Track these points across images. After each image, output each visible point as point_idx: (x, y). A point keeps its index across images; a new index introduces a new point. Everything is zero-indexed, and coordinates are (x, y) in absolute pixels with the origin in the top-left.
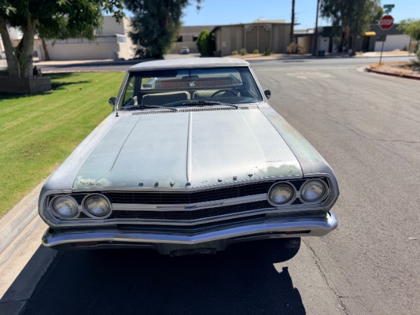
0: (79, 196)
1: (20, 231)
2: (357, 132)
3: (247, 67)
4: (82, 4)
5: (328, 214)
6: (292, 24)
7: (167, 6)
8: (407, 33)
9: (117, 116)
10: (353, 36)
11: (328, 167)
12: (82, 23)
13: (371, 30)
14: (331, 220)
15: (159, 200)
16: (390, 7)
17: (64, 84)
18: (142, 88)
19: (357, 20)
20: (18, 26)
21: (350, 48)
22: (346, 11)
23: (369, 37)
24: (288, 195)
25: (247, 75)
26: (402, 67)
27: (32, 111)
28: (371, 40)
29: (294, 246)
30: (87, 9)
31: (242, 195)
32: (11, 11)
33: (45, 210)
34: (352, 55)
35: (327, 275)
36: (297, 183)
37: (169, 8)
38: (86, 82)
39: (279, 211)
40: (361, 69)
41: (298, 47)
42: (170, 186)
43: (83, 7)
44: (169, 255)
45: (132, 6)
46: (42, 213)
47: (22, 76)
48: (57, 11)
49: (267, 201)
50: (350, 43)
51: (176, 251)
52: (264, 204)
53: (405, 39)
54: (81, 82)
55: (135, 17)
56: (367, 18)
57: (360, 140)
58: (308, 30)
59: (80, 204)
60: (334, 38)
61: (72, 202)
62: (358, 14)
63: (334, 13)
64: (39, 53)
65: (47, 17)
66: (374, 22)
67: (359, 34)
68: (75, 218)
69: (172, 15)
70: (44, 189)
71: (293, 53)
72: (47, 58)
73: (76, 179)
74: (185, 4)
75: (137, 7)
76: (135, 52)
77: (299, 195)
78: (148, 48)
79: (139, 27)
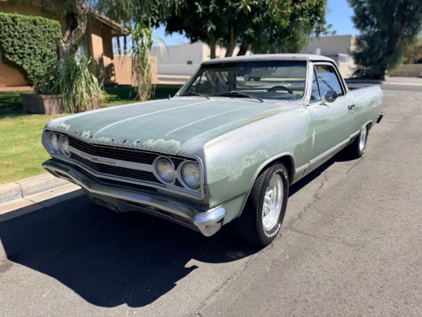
0: (58, 135)
7: (403, 22)
35: (220, 293)
45: (362, 24)
49: (152, 173)
73: (61, 123)
75: (367, 26)
76: (353, 72)
77: (177, 174)
78: (369, 68)
79: (363, 46)
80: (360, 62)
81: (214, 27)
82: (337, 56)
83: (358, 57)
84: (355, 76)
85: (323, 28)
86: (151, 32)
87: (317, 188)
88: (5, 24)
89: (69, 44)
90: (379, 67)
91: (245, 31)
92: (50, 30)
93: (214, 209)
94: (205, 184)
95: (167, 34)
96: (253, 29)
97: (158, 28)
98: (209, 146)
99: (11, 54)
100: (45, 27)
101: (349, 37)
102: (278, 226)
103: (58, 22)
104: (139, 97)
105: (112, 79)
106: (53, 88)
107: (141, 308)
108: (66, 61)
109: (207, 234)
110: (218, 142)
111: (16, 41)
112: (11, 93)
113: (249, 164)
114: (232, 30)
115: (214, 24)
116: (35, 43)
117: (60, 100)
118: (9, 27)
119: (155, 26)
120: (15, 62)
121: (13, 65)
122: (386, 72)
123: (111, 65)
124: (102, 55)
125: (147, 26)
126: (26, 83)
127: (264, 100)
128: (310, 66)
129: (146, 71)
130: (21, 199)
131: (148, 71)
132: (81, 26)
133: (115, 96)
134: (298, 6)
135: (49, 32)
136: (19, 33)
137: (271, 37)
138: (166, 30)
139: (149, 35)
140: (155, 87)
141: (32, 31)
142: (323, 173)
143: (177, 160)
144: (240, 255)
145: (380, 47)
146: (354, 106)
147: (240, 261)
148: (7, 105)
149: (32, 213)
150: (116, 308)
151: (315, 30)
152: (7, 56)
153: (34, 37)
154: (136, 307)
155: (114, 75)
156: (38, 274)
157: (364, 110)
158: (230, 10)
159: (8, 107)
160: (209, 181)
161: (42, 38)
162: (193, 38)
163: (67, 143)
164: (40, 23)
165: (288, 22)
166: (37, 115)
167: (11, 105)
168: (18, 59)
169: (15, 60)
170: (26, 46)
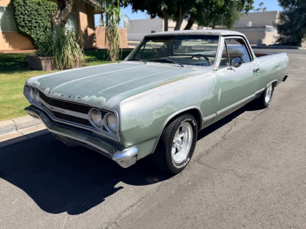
35: (134, 208)
49: (88, 120)
52: (86, 122)
73: (35, 81)
75: (289, 4)
76: (276, 40)
77: (103, 123)
78: (289, 37)
79: (285, 20)
80: (283, 32)
81: (166, 7)
82: (265, 27)
83: (280, 29)
84: (278, 43)
85: (251, 6)
86: (119, 11)
87: (226, 131)
88: (18, 5)
89: (59, 20)
90: (296, 36)
91: (190, 9)
92: (50, 9)
93: (129, 148)
94: (120, 131)
95: (133, 12)
96: (196, 8)
97: (126, 7)
98: (124, 103)
99: (23, 27)
100: (46, 7)
101: (275, 12)
102: (187, 160)
103: (55, 4)
104: (110, 58)
105: (94, 44)
106: (48, 52)
107: (76, 216)
108: (57, 33)
109: (124, 166)
110: (133, 100)
111: (26, 17)
112: (22, 54)
113: (158, 116)
114: (181, 9)
115: (167, 4)
116: (39, 19)
117: (53, 61)
118: (21, 7)
119: (124, 6)
120: (25, 32)
121: (24, 34)
122: (303, 40)
123: (94, 35)
124: (87, 27)
125: (117, 6)
126: (33, 47)
127: (184, 65)
128: (222, 39)
129: (115, 40)
130: (15, 132)
131: (117, 39)
132: (68, 7)
133: (94, 57)
135: (49, 11)
136: (28, 11)
137: (211, 14)
138: (133, 8)
139: (118, 13)
140: (122, 50)
141: (37, 10)
142: (234, 120)
143: (104, 112)
144: (155, 180)
145: (298, 21)
146: (258, 69)
147: (155, 185)
148: (18, 63)
149: (19, 143)
150: (59, 214)
151: (245, 8)
152: (20, 28)
153: (39, 15)
154: (73, 215)
155: (95, 42)
156: (13, 186)
157: (268, 73)
159: (18, 65)
160: (123, 129)
161: (44, 15)
162: (153, 15)
163: (38, 95)
164: (43, 4)
165: (223, 2)
166: (36, 71)
167: (21, 63)
168: (27, 30)
169: (26, 31)
170: (33, 21)
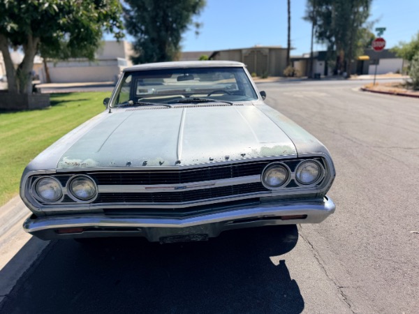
0: (63, 177)
1: (5, 231)
2: (354, 140)
3: (242, 68)
4: (83, 24)
5: (324, 198)
6: (289, 49)
7: (167, 31)
8: (400, 57)
9: (110, 112)
10: (347, 60)
11: (323, 147)
12: (83, 42)
13: (365, 54)
14: (328, 204)
15: (148, 180)
16: (381, 30)
17: (63, 101)
18: (138, 93)
19: (351, 44)
20: (20, 44)
21: (345, 71)
22: (339, 36)
23: (362, 62)
24: (282, 176)
25: (241, 75)
26: (397, 86)
27: (28, 123)
28: (365, 64)
29: (291, 241)
30: (87, 29)
31: (235, 175)
32: (12, 28)
33: (27, 193)
34: (347, 77)
35: (326, 267)
36: (292, 163)
37: (169, 33)
38: (85, 100)
39: (274, 195)
40: (357, 89)
41: (294, 71)
42: (158, 164)
43: (83, 26)
44: (158, 243)
45: (133, 31)
46: (23, 195)
47: (21, 91)
48: (58, 29)
49: (261, 183)
50: (345, 67)
51: (166, 237)
52: (258, 187)
53: (398, 63)
54: (80, 100)
55: (136, 42)
56: (360, 43)
57: (357, 147)
58: (304, 55)
59: (64, 185)
60: (329, 62)
61: (56, 184)
62: (351, 39)
63: (329, 38)
64: (41, 77)
65: (48, 35)
66: (367, 47)
67: (353, 58)
68: (59, 202)
69: (172, 40)
70: (27, 170)
71: (289, 76)
72: (49, 80)
73: (61, 160)
74: (185, 29)
75: (138, 33)
77: (294, 176)
79: (140, 51)
134: (102, 10)
145: (153, 52)
158: (31, 8)
